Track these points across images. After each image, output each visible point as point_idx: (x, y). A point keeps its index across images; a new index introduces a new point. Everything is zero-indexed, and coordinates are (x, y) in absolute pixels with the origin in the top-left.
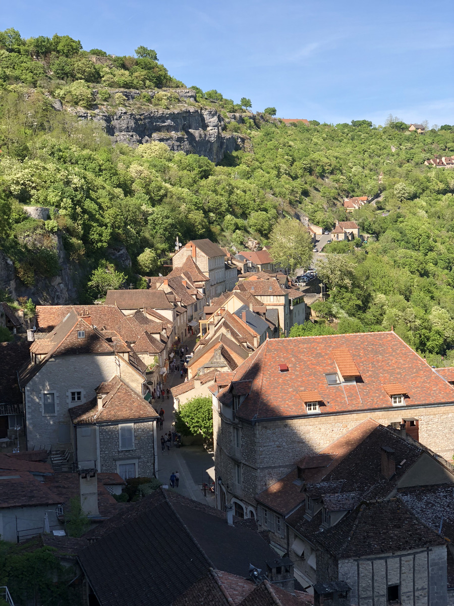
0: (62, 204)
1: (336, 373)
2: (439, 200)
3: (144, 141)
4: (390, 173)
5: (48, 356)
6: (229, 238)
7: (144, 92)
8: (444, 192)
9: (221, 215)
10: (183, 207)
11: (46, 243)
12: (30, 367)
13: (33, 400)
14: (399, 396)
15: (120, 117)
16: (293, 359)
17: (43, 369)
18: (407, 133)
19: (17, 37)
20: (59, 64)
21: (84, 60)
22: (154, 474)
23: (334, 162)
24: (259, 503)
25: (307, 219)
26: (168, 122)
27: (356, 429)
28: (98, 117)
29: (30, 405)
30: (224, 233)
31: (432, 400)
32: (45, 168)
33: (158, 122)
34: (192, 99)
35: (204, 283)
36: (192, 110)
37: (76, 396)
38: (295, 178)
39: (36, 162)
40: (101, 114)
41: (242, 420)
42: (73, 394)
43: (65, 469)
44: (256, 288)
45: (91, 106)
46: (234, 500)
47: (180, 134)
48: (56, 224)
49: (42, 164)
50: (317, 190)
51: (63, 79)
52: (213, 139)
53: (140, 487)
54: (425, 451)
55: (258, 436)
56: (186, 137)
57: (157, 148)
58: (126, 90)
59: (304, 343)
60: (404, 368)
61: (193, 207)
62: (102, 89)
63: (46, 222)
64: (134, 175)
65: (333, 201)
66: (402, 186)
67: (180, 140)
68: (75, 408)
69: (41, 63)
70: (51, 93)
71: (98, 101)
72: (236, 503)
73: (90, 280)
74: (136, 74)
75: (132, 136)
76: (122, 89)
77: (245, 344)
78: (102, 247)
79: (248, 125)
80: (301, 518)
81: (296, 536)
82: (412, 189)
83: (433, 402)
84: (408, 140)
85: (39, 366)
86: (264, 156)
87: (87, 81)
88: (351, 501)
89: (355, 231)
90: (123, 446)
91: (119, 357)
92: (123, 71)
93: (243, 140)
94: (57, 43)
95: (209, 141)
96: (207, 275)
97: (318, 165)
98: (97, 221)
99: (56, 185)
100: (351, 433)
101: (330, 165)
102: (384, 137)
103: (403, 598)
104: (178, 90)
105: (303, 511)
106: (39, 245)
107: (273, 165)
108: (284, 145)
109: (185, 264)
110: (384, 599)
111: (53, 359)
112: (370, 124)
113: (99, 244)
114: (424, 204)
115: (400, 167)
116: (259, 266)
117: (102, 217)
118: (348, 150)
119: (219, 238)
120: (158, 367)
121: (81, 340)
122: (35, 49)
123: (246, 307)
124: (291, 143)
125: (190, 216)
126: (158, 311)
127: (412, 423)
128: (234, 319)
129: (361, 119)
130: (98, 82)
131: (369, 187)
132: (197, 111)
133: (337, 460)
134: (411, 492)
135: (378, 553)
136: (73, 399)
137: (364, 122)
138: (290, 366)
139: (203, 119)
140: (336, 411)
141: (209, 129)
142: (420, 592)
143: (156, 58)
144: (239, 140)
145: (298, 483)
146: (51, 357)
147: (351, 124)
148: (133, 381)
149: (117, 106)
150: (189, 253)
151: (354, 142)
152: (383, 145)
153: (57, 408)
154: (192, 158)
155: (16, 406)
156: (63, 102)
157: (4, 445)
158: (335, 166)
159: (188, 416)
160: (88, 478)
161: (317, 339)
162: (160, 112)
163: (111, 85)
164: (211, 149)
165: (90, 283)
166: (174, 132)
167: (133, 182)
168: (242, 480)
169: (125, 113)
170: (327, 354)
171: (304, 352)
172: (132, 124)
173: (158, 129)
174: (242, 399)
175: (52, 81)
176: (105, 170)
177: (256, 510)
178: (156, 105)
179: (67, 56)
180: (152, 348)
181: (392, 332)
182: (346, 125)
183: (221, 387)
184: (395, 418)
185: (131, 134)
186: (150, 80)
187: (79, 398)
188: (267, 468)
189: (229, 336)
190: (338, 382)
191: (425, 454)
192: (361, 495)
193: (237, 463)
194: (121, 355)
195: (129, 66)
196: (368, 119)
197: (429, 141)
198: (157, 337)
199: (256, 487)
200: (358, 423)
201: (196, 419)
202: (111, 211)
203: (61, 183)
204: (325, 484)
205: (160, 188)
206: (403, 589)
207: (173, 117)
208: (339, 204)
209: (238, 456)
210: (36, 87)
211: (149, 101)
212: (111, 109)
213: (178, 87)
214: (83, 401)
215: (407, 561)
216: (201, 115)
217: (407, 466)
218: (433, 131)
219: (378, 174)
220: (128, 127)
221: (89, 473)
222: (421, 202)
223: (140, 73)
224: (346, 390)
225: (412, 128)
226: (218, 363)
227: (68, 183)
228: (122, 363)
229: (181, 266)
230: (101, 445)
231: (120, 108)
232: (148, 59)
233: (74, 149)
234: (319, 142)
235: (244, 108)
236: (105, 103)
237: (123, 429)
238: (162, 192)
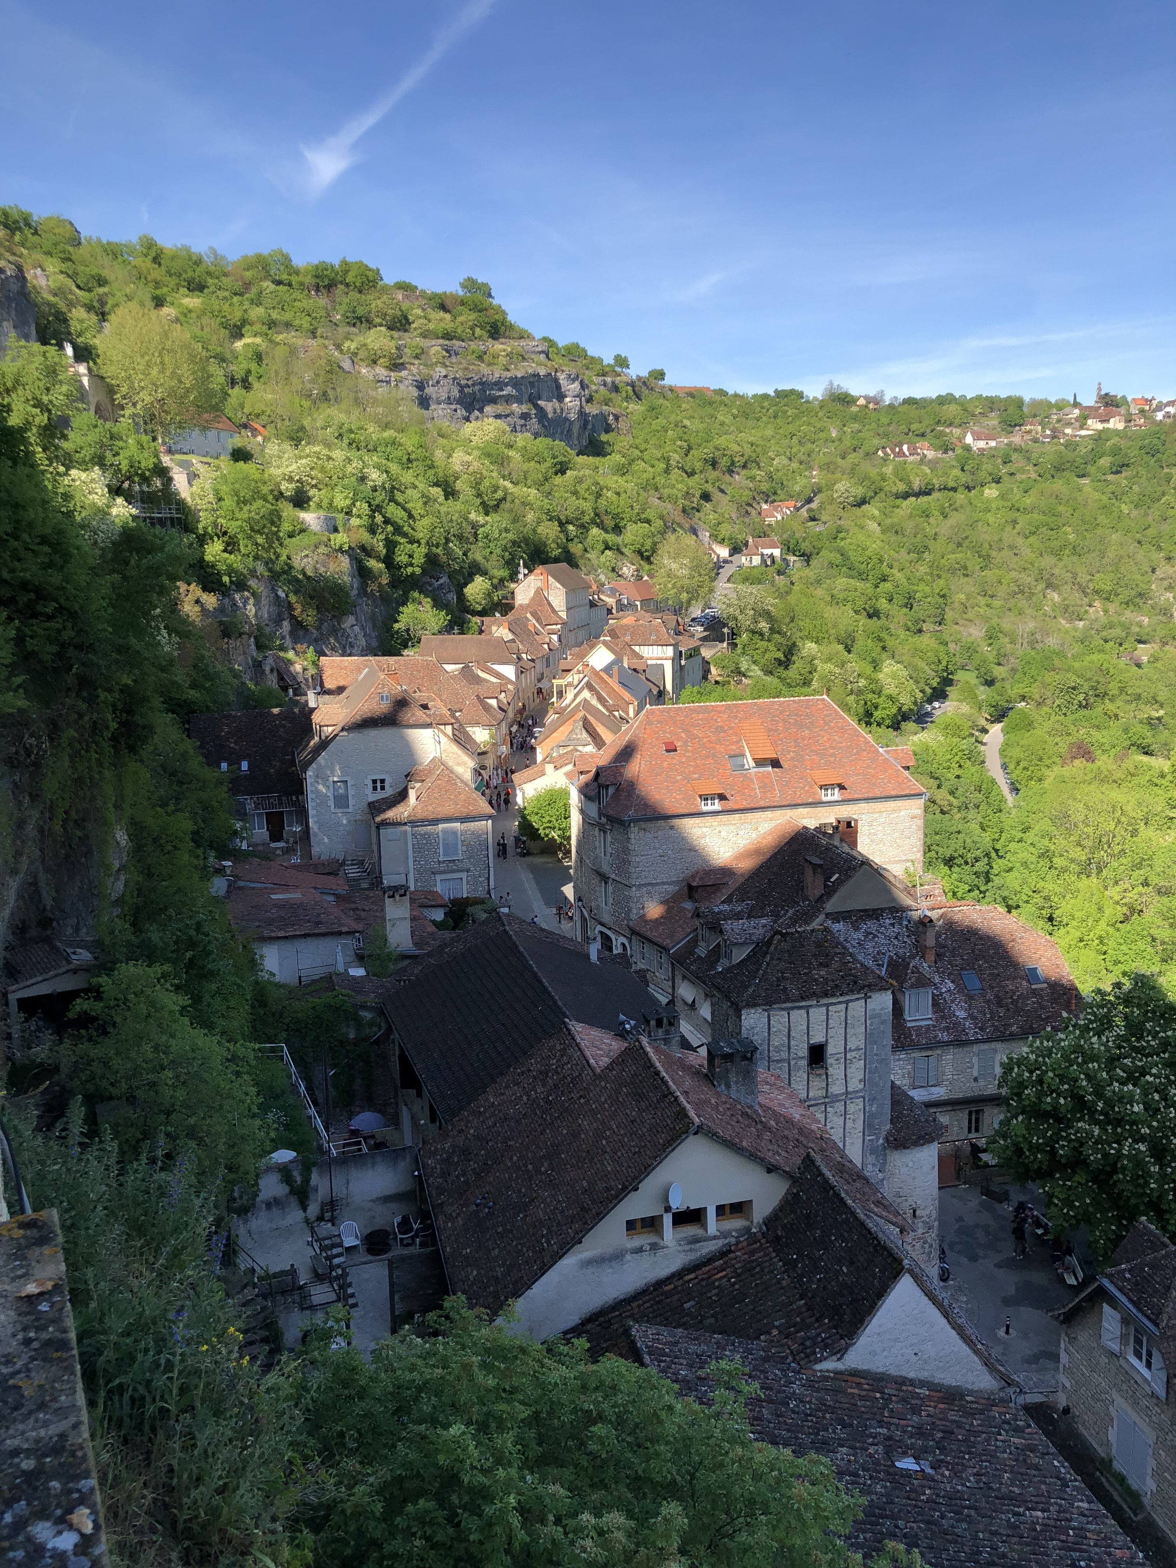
0: (354, 510)
1: (743, 755)
2: (898, 507)
3: (472, 417)
4: (827, 467)
5: (339, 728)
6: (595, 562)
7: (473, 345)
8: (906, 496)
9: (584, 528)
10: (530, 517)
11: (332, 566)
12: (312, 743)
13: (317, 791)
14: (832, 786)
15: (438, 382)
16: (683, 735)
17: (331, 746)
18: (854, 409)
19: (286, 261)
20: (349, 304)
21: (385, 298)
22: (489, 892)
23: (748, 450)
24: (633, 932)
25: (708, 534)
26: (508, 390)
27: (770, 832)
28: (406, 382)
29: (314, 796)
30: (588, 555)
31: (877, 792)
32: (330, 458)
33: (492, 389)
34: (542, 356)
35: (559, 626)
36: (542, 372)
37: (379, 785)
38: (691, 474)
39: (317, 449)
40: (410, 377)
41: (611, 819)
42: (374, 782)
43: (365, 885)
44: (632, 634)
45: (396, 366)
46: (600, 928)
47: (525, 408)
48: (346, 540)
49: (325, 452)
50: (722, 491)
51: (354, 325)
52: (573, 416)
53: (470, 910)
54: (866, 863)
55: (633, 841)
56: (534, 411)
57: (492, 428)
58: (447, 342)
59: (698, 713)
60: (840, 748)
61: (544, 517)
62: (412, 340)
63: (332, 536)
64: (458, 468)
65: (746, 508)
66: (844, 487)
67: (525, 416)
68: (377, 801)
69: (322, 301)
70: (338, 347)
71: (405, 359)
72: (602, 933)
73: (397, 621)
74: (461, 319)
75: (455, 410)
76: (441, 341)
77: (616, 713)
78: (413, 574)
79: (624, 394)
80: (692, 953)
81: (684, 977)
82: (859, 491)
83: (879, 795)
84: (855, 418)
85: (324, 744)
86: (646, 441)
87: (390, 328)
88: (761, 931)
89: (777, 552)
90: (445, 855)
91: (440, 730)
92: (442, 314)
93: (617, 418)
94: (346, 272)
95: (566, 419)
96: (563, 615)
97: (724, 455)
98: (405, 535)
99: (346, 481)
100: (764, 838)
101: (742, 455)
102: (821, 414)
103: (830, 1061)
104: (523, 343)
105: (694, 942)
106: (322, 570)
107: (659, 456)
108: (676, 426)
109: (533, 599)
110: (804, 1063)
111: (345, 733)
112: (800, 395)
113: (410, 570)
114: (876, 513)
115: (843, 458)
116: (638, 603)
117: (413, 529)
118: (769, 432)
119: (581, 562)
120: (494, 744)
121: (382, 707)
122: (314, 281)
123: (618, 661)
124: (687, 422)
125: (540, 530)
126: (496, 667)
127: (849, 824)
128: (601, 678)
129: (787, 387)
130: (406, 331)
131: (797, 488)
132: (550, 374)
133: (742, 875)
134: (844, 919)
135: (795, 1001)
136: (375, 788)
137: (792, 392)
138: (678, 744)
139: (558, 387)
140: (742, 807)
141: (568, 400)
142: (854, 1054)
143: (490, 295)
144: (611, 417)
145: (689, 905)
146: (343, 729)
147: (773, 394)
148: (459, 764)
149: (433, 366)
150: (539, 584)
151: (778, 421)
152: (819, 426)
153: (351, 802)
154: (542, 443)
155: (294, 798)
156: (355, 360)
157: (279, 852)
158: (750, 457)
159: (537, 814)
160: (397, 897)
161: (717, 706)
162: (497, 375)
163: (425, 335)
164: (570, 430)
165: (396, 626)
166: (515, 405)
167: (457, 479)
168: (611, 901)
169: (445, 376)
170: (731, 728)
171: (698, 725)
172: (456, 393)
173: (494, 400)
174: (611, 790)
175: (339, 329)
176: (418, 460)
177: (630, 942)
178: (490, 364)
179: (360, 292)
180: (485, 718)
181: (825, 697)
182: (765, 396)
183: (582, 773)
184: (827, 817)
185: (453, 407)
186: (482, 328)
187: (383, 788)
188: (645, 885)
189: (595, 702)
190: (746, 767)
191: (864, 867)
192: (775, 922)
193: (604, 878)
194: (442, 727)
195: (450, 308)
196: (798, 387)
197: (885, 420)
198: (493, 702)
199: (630, 910)
200: (773, 824)
201: (548, 818)
202: (425, 522)
203: (353, 479)
204: (726, 907)
205: (496, 489)
206: (830, 1050)
207: (515, 382)
208: (753, 512)
209: (605, 868)
210: (315, 337)
211: (480, 358)
212: (425, 371)
213: (521, 338)
214: (389, 792)
215: (837, 1011)
216: (556, 381)
217: (840, 882)
218: (891, 406)
219: (811, 468)
220: (449, 398)
221: (398, 891)
222: (872, 509)
223: (467, 317)
224: (758, 778)
225: (862, 402)
226: (578, 739)
227: (363, 479)
228: (444, 740)
229: (526, 602)
230: (414, 852)
231: (437, 369)
232: (479, 296)
233: (372, 429)
234: (727, 421)
235: (618, 369)
236: (416, 362)
237: (445, 831)
238: (499, 494)
